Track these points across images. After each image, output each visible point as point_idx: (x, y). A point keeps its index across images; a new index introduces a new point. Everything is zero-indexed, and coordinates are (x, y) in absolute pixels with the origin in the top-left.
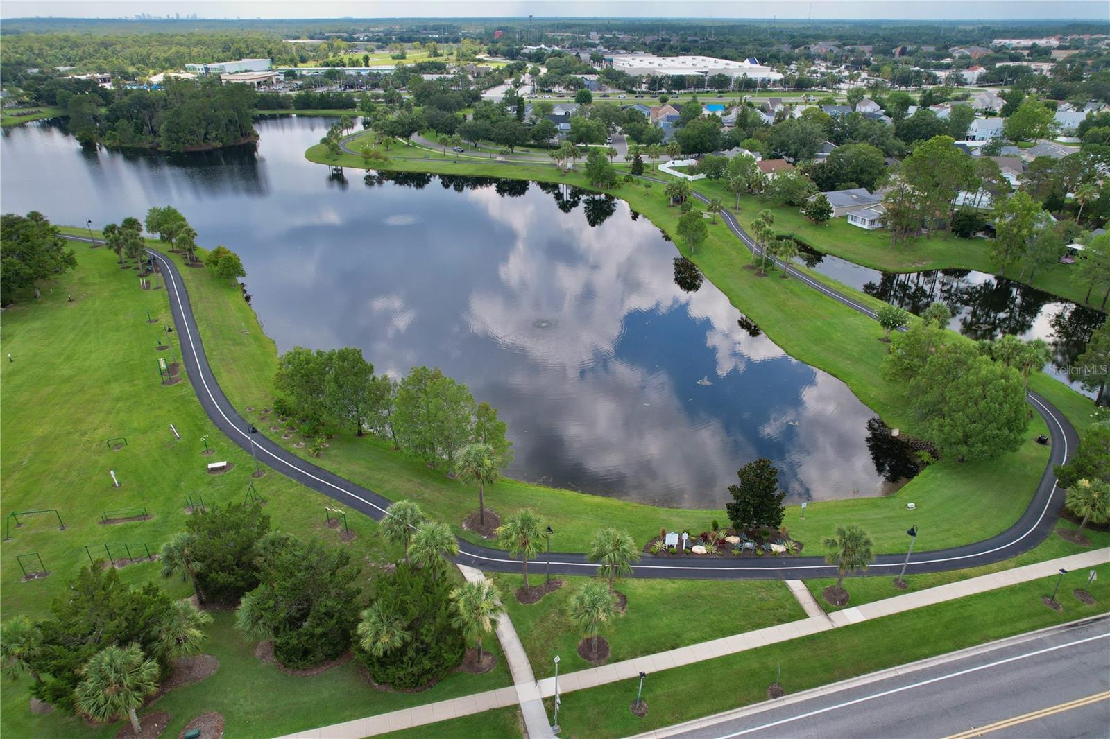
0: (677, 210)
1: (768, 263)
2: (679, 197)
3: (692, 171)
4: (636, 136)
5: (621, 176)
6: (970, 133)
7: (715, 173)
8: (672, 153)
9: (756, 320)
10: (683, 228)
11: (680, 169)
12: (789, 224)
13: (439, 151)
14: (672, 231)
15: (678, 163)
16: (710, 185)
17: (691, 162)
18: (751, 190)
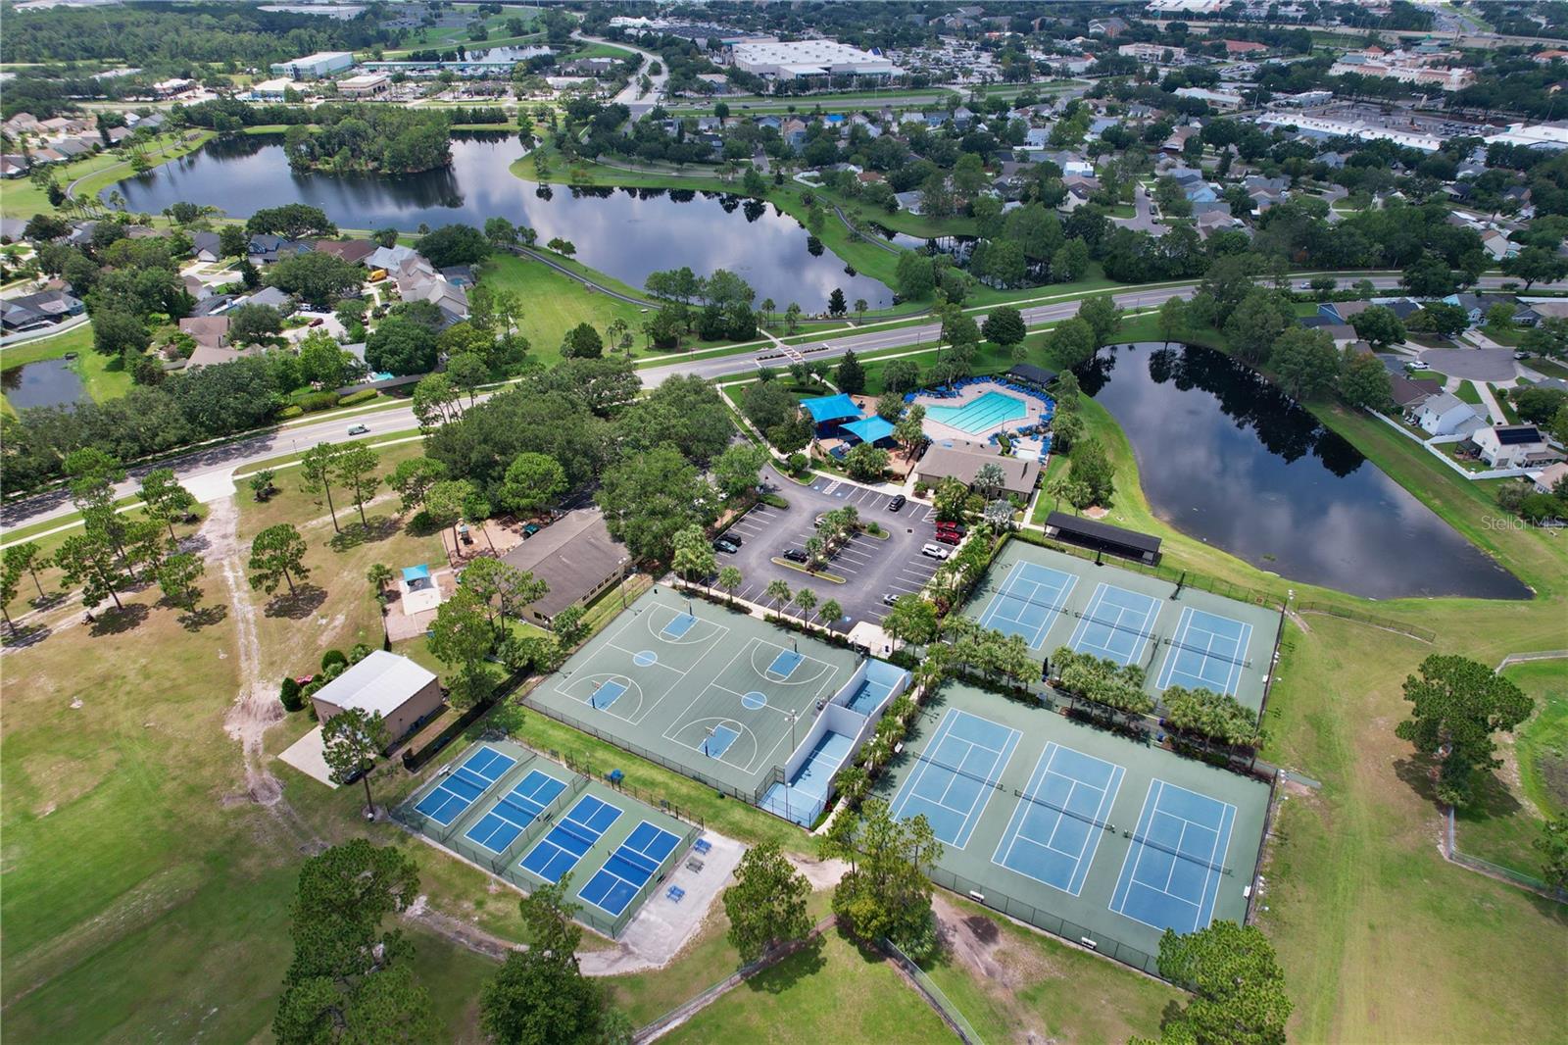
0: (807, 209)
1: (856, 235)
2: (808, 200)
3: (816, 180)
4: (774, 152)
5: (768, 185)
6: (1026, 140)
7: (831, 181)
8: (803, 168)
9: (854, 267)
10: (811, 219)
11: (808, 179)
12: (877, 215)
13: (626, 168)
14: (805, 222)
15: (807, 174)
16: (829, 190)
17: (816, 174)
18: (853, 193)
